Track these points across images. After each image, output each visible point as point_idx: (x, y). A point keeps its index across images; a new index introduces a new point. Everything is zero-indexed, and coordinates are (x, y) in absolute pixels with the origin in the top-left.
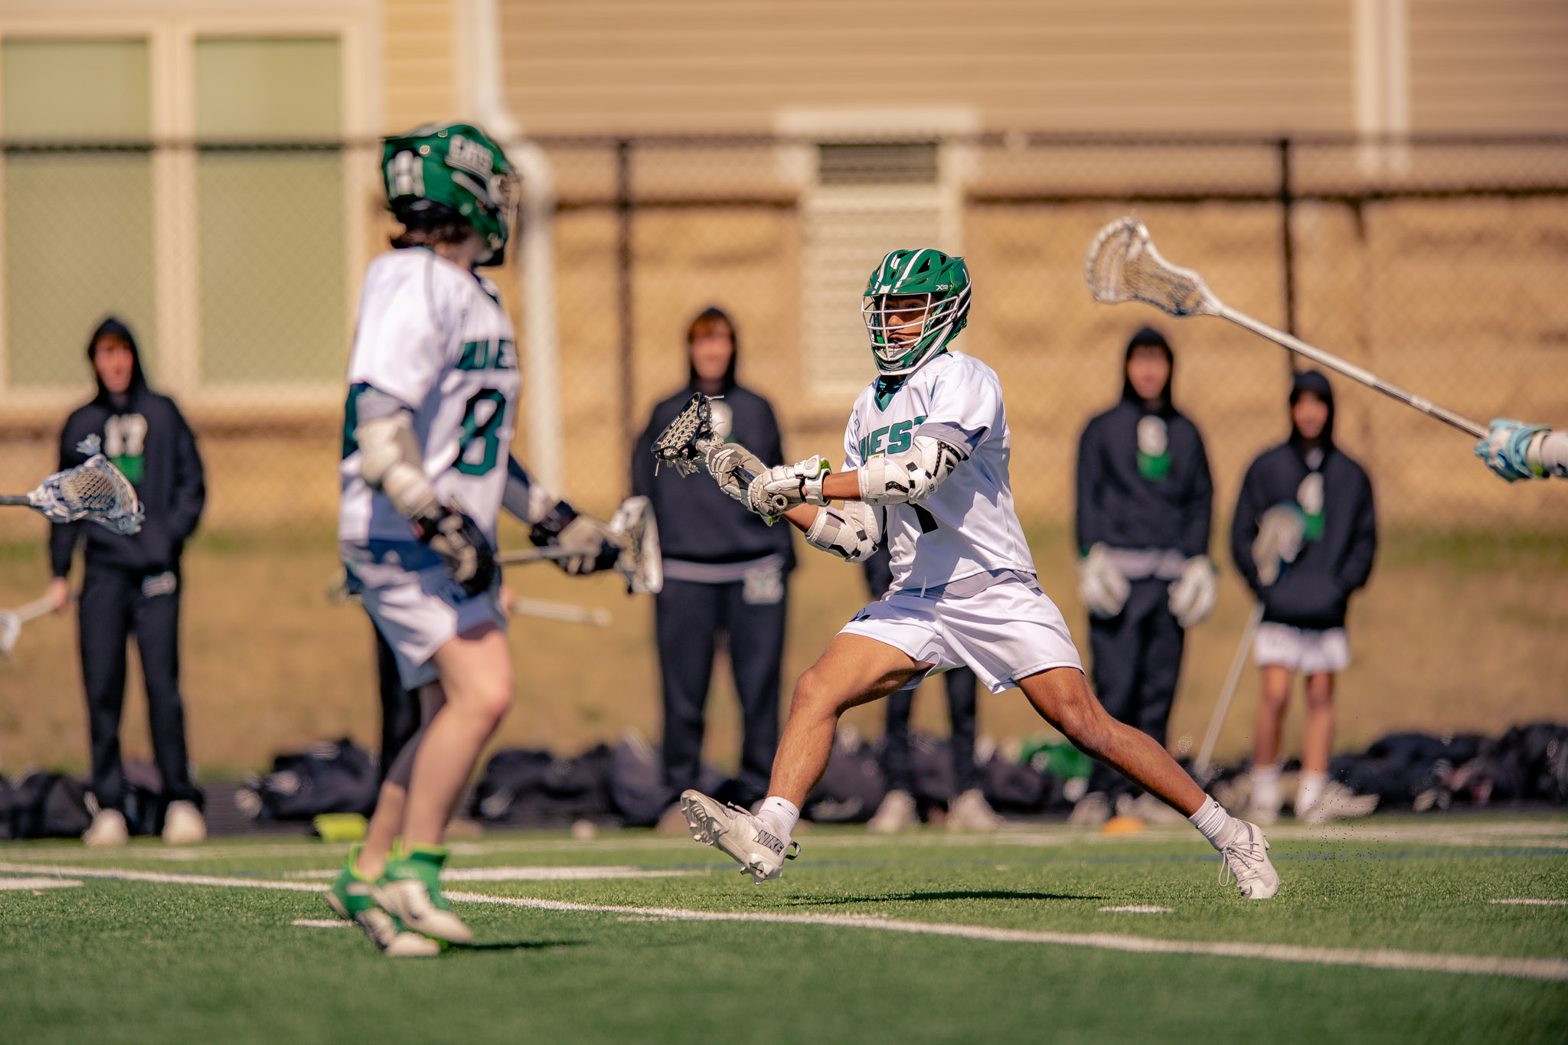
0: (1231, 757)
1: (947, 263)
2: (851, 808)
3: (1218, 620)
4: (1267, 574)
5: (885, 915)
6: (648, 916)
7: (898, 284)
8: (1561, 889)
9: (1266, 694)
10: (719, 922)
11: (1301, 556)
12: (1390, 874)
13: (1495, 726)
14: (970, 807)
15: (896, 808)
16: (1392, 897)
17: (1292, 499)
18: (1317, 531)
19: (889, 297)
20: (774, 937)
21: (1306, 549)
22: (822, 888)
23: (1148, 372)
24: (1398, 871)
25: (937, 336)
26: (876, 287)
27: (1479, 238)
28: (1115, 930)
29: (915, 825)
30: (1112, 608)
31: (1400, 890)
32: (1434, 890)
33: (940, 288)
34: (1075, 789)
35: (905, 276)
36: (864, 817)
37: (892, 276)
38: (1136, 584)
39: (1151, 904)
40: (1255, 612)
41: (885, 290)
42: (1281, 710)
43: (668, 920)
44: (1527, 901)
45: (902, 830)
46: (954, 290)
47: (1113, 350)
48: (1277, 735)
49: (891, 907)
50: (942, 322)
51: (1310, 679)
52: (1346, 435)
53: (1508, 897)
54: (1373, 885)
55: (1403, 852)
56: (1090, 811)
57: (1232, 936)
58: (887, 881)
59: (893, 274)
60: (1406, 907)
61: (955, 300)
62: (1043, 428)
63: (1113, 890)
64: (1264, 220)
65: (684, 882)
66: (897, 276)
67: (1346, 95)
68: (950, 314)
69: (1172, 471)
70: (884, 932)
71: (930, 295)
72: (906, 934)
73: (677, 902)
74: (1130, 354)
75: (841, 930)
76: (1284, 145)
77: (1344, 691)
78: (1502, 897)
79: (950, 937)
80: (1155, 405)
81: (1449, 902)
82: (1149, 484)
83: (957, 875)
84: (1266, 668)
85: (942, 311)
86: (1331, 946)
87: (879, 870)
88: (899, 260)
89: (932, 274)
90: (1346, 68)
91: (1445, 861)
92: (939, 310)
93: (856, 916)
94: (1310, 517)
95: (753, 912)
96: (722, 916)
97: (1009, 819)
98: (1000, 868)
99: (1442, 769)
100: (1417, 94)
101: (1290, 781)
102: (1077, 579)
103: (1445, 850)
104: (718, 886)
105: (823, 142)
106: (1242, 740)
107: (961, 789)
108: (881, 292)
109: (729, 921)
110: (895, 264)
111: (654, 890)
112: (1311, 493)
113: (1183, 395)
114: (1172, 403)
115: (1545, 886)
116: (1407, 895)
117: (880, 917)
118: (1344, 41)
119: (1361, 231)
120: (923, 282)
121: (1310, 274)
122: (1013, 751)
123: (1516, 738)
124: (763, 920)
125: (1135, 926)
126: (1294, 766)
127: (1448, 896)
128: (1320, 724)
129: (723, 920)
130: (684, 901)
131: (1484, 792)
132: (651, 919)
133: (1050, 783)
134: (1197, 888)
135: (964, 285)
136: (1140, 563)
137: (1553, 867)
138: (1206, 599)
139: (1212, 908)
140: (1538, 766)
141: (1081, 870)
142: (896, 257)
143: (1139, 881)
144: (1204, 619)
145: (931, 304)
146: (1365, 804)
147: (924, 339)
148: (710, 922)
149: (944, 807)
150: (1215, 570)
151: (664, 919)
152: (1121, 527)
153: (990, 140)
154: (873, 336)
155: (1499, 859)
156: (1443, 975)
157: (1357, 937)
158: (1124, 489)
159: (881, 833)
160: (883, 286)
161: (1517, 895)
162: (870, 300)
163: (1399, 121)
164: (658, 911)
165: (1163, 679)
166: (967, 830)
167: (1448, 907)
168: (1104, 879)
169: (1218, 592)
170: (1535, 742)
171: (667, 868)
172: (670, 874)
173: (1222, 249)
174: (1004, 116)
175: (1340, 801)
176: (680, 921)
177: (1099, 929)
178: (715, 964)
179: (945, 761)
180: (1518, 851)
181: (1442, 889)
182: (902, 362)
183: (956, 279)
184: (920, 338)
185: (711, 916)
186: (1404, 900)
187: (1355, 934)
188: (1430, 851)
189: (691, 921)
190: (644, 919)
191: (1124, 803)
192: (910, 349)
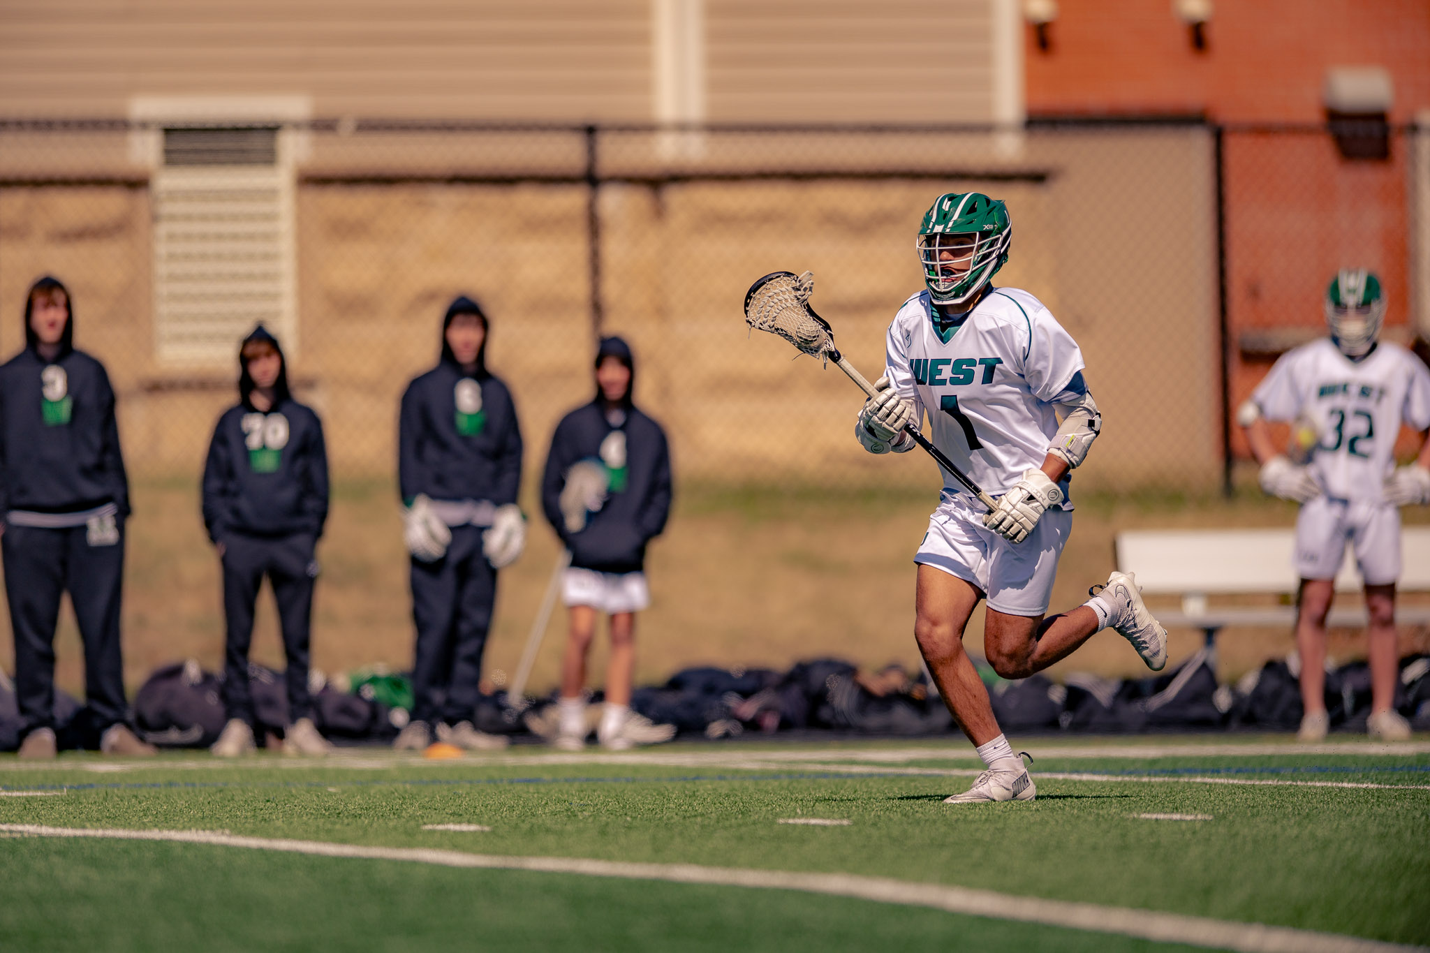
0: (541, 690)
1: (991, 206)
2: (195, 734)
3: (528, 563)
4: (574, 523)
5: (227, 832)
6: (11, 832)
7: (950, 224)
8: (842, 810)
9: (573, 632)
10: (76, 838)
11: (606, 505)
12: (686, 796)
13: (781, 662)
14: (303, 733)
15: (236, 735)
16: (689, 817)
17: (595, 455)
18: (619, 484)
19: (942, 235)
20: (126, 851)
21: (610, 499)
22: (169, 807)
23: (464, 336)
24: (694, 792)
25: (983, 270)
26: (930, 227)
27: (767, 218)
28: (438, 846)
29: (252, 751)
30: (436, 551)
31: (696, 810)
32: (727, 810)
33: (987, 227)
34: (399, 717)
35: (956, 217)
36: (207, 742)
37: (944, 217)
38: (456, 530)
39: (469, 822)
40: (562, 557)
41: (938, 229)
42: (586, 647)
43: (30, 836)
44: (813, 821)
45: (242, 753)
46: (998, 229)
47: (433, 317)
48: (583, 670)
49: (233, 824)
50: (988, 258)
51: (613, 618)
52: (646, 397)
53: (794, 817)
54: (671, 805)
55: (697, 775)
56: (414, 736)
57: (544, 852)
58: (229, 801)
59: (945, 215)
60: (703, 827)
61: (999, 238)
62: (371, 388)
63: (435, 809)
64: (572, 200)
65: (43, 801)
66: (949, 216)
67: (646, 86)
68: (994, 251)
69: (486, 428)
70: (227, 848)
71: (978, 234)
72: (248, 850)
73: (38, 819)
74: (448, 322)
75: (187, 845)
76: (590, 131)
77: (644, 629)
78: (789, 817)
79: (287, 853)
80: (472, 369)
81: (740, 822)
82: (466, 439)
83: (292, 796)
84: (574, 608)
85: (988, 249)
86: (633, 860)
87: (221, 791)
88: (949, 203)
89: (979, 215)
90: (646, 62)
91: (736, 784)
92: (985, 248)
93: (201, 832)
94: (613, 471)
95: (107, 828)
96: (79, 832)
97: (337, 745)
98: (332, 790)
99: (732, 701)
100: (714, 86)
101: (594, 709)
102: (404, 526)
103: (736, 773)
104: (74, 805)
105: (168, 127)
106: (551, 673)
107: (294, 718)
108: (935, 231)
109: (86, 838)
110: (946, 206)
111: (16, 809)
112: (614, 449)
113: (495, 359)
114: (485, 366)
115: (828, 807)
116: (702, 815)
117: (223, 833)
118: (645, 38)
119: (659, 213)
120: (971, 222)
121: (615, 249)
122: (342, 683)
123: (800, 673)
124: (116, 836)
125: (455, 843)
126: (598, 697)
127: (740, 816)
128: (623, 657)
129: (80, 837)
130: (43, 818)
131: (771, 721)
132: (15, 835)
133: (377, 710)
134: (512, 808)
135: (1005, 226)
136: (458, 513)
137: (834, 790)
138: (516, 543)
139: (525, 826)
140: (818, 698)
141: (406, 792)
142: (946, 200)
143: (458, 801)
144: (514, 562)
145: (979, 241)
146: (663, 732)
147: (972, 272)
148: (68, 839)
149: (280, 734)
150: (525, 517)
151: (26, 835)
152: (440, 480)
153: (322, 126)
154: (926, 270)
155: (785, 782)
156: (734, 889)
157: (658, 854)
158: (443, 446)
159: (223, 758)
160: (936, 226)
161: (802, 816)
162: (923, 238)
163: (695, 110)
164: (20, 828)
165: (478, 617)
166: (301, 753)
167: (739, 826)
168: (427, 799)
169: (527, 537)
170: (817, 677)
171: (28, 788)
172: (31, 794)
173: (535, 226)
174: (333, 105)
175: (642, 730)
176: (41, 837)
177: (424, 845)
178: (74, 876)
179: (280, 693)
180: (802, 775)
181: (735, 809)
182: (953, 293)
183: (1000, 219)
184: (969, 272)
185: (68, 832)
186: (699, 819)
187: (657, 851)
188: (722, 775)
189: (51, 837)
190: (7, 835)
191: (443, 730)
192: (960, 282)
